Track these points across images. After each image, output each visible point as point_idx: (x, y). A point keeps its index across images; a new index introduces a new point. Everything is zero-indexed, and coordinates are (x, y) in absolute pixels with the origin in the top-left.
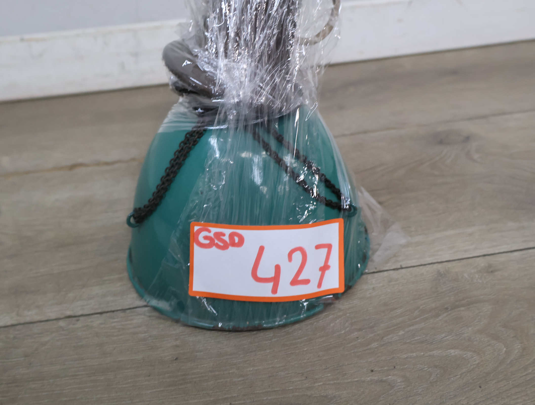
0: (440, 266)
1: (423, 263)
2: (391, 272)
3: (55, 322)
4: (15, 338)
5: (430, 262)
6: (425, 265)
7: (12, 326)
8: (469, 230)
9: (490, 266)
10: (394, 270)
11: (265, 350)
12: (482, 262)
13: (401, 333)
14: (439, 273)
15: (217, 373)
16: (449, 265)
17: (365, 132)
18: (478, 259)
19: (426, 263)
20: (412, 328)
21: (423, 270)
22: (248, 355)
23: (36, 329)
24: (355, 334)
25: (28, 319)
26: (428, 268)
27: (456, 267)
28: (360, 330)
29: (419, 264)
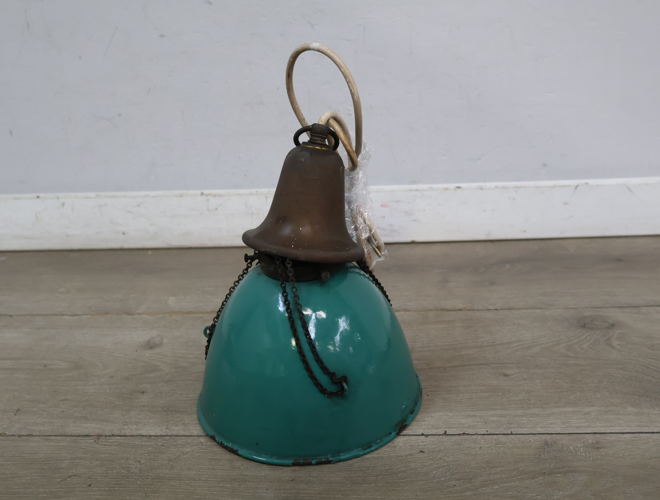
0: (548, 437)
1: (533, 433)
2: (502, 436)
3: (196, 438)
4: (162, 446)
5: (541, 432)
6: (534, 434)
7: (161, 436)
8: (587, 410)
9: (598, 442)
10: (504, 434)
11: (371, 484)
12: (590, 439)
13: (497, 487)
14: (546, 444)
15: (325, 496)
16: (558, 437)
17: (510, 309)
18: (587, 435)
19: (536, 433)
20: (506, 485)
21: (532, 438)
22: (354, 485)
23: (180, 441)
24: (454, 483)
25: (174, 433)
26: (537, 437)
27: (565, 440)
28: (459, 480)
29: (530, 433)
